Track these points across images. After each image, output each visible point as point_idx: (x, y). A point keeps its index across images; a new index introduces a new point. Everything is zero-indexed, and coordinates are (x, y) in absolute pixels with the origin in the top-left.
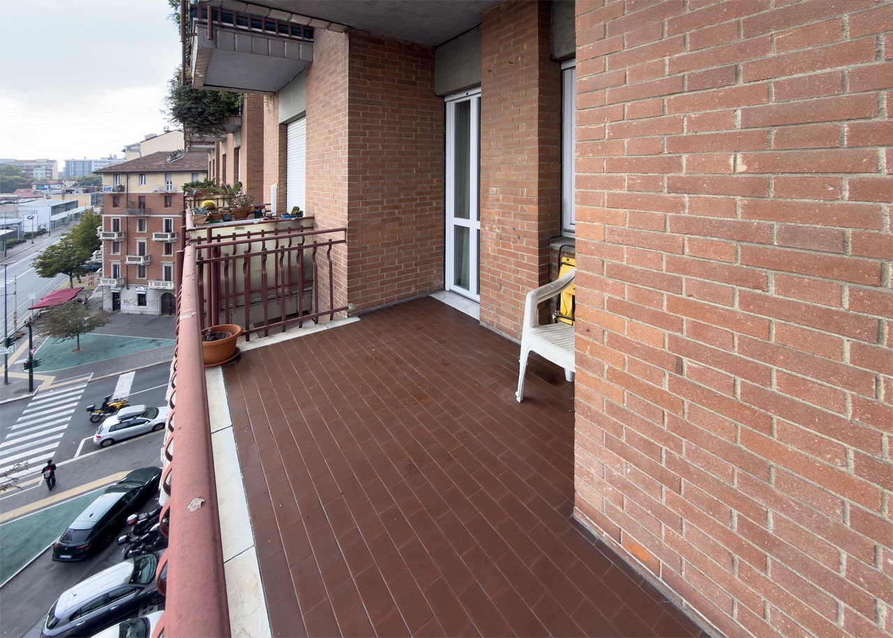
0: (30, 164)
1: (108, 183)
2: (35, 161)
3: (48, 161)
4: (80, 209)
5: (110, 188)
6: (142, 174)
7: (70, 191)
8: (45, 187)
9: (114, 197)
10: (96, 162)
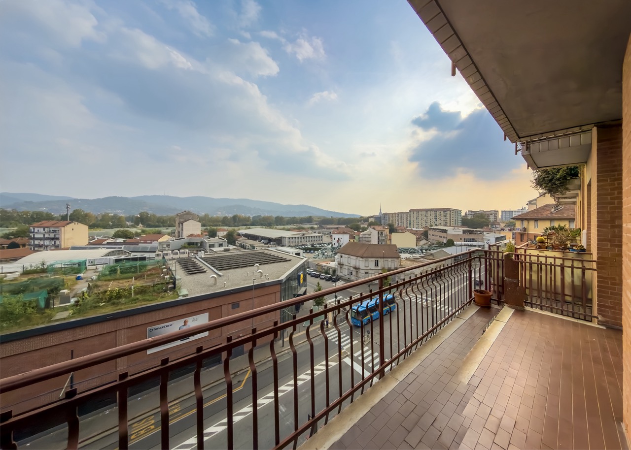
0: (488, 213)
1: (519, 225)
2: (490, 211)
3: (495, 211)
4: (507, 241)
5: (519, 229)
6: (536, 220)
7: (503, 230)
8: (494, 226)
9: (521, 235)
10: (515, 212)
